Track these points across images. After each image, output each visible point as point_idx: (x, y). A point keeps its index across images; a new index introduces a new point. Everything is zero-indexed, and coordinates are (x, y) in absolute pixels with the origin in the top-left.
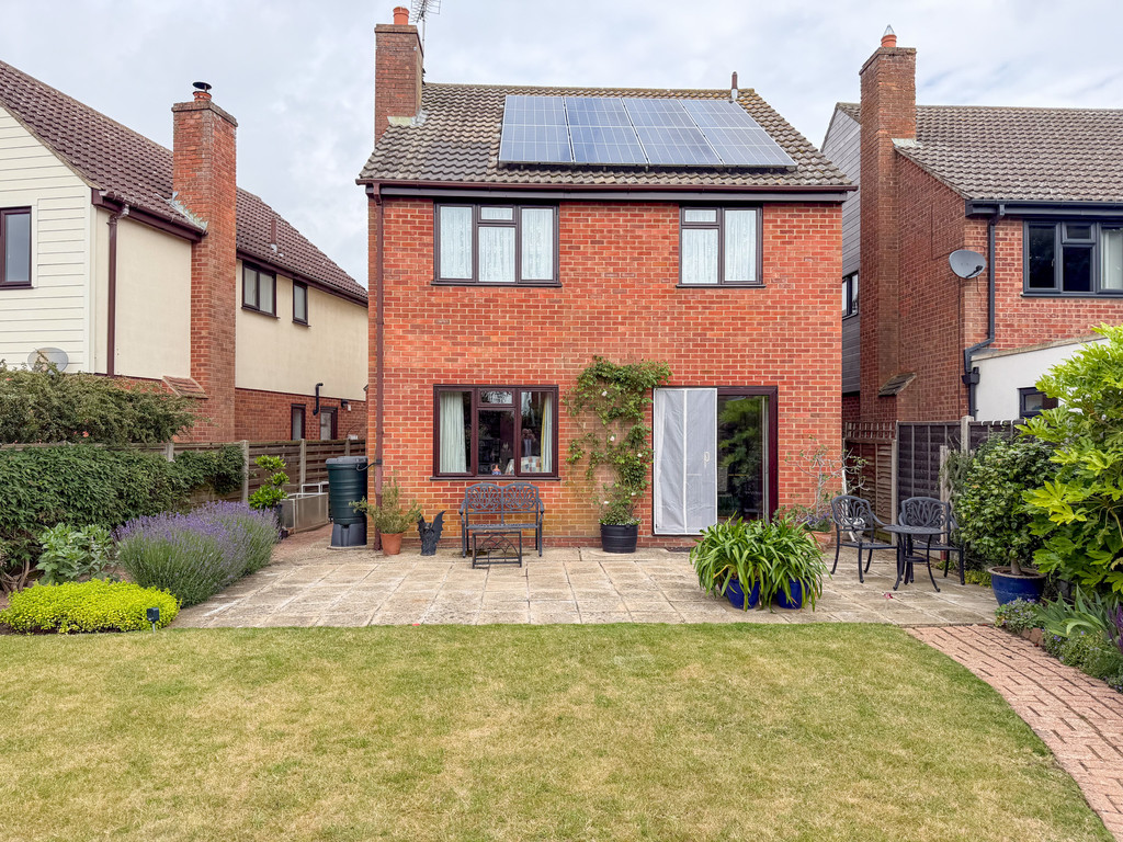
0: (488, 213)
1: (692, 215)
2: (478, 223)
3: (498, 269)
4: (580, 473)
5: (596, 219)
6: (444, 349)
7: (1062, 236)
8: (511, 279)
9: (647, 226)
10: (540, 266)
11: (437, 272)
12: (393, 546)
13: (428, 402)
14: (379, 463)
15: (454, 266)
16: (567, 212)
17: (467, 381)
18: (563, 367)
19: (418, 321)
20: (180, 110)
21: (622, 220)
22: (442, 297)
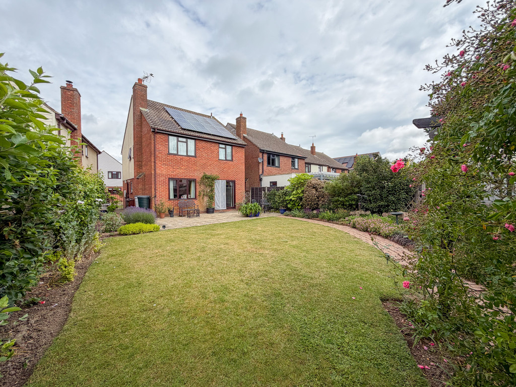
0: (180, 139)
1: (221, 146)
2: (178, 141)
3: (182, 152)
4: (201, 198)
5: (203, 144)
6: (171, 170)
7: (271, 156)
8: (185, 154)
9: (213, 147)
10: (192, 152)
11: (169, 152)
13: (167, 182)
14: (155, 197)
15: (172, 150)
16: (197, 142)
17: (176, 177)
19: (165, 162)
20: (63, 88)
21: (208, 145)
22: (170, 157)
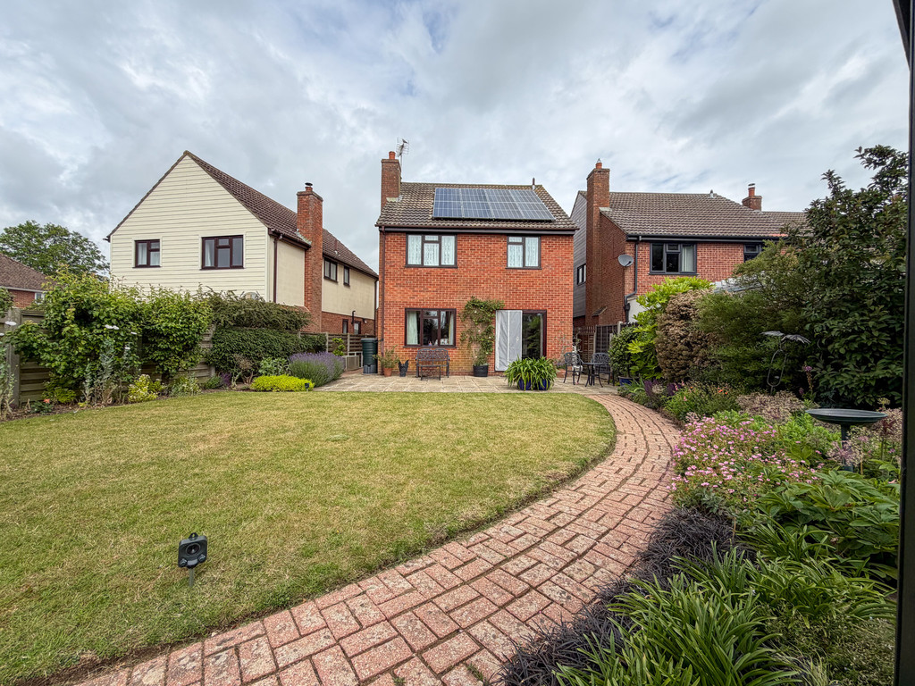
0: (428, 238)
1: (512, 239)
2: (424, 242)
3: (432, 261)
4: (466, 345)
5: (472, 241)
6: (409, 293)
7: (666, 249)
8: (437, 264)
9: (494, 244)
10: (449, 259)
11: (407, 262)
12: (389, 373)
13: (403, 315)
14: (382, 340)
15: (414, 259)
16: (460, 238)
17: (418, 306)
18: (459, 302)
19: (399, 282)
20: (300, 195)
21: (483, 241)
22: (408, 272)
